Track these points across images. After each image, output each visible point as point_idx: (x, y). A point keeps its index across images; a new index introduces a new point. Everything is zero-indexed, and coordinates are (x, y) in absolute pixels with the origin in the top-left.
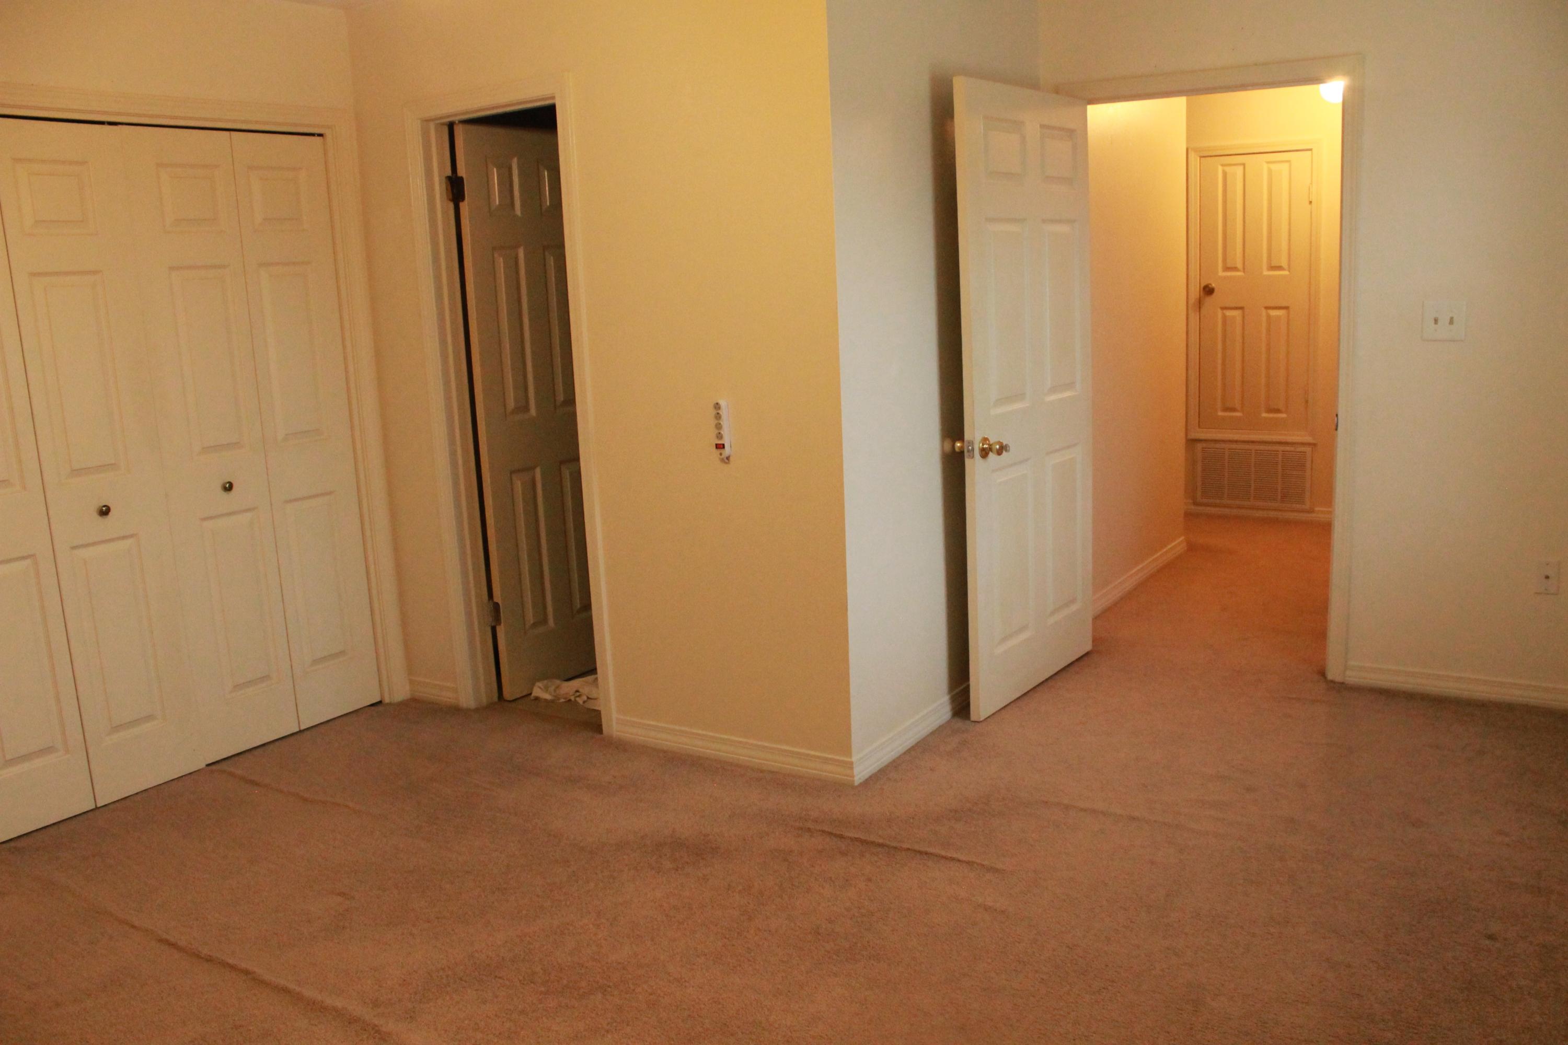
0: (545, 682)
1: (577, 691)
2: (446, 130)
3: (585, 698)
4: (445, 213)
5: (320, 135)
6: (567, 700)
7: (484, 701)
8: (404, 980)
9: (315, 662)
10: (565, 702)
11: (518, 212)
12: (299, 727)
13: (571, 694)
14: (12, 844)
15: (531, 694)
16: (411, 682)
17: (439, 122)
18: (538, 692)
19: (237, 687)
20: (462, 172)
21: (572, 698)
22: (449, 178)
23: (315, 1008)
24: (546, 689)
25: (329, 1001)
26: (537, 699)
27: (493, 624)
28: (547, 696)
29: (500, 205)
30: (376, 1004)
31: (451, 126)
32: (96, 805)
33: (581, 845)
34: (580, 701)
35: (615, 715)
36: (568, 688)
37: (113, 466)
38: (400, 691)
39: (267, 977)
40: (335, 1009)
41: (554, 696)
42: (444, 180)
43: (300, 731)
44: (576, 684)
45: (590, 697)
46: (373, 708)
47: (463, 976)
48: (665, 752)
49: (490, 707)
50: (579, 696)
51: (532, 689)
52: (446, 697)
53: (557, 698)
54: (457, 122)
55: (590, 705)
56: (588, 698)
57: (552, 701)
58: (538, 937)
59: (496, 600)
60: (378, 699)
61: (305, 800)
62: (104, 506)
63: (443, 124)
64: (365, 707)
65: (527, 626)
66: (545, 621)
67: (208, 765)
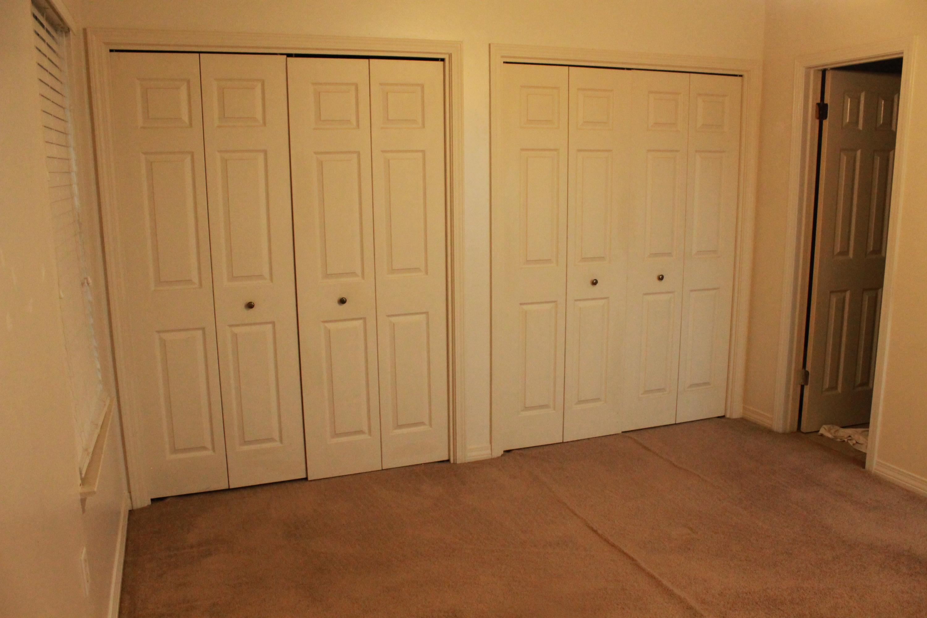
0: (829, 426)
1: (850, 436)
2: (821, 73)
3: (854, 442)
4: (812, 126)
5: (741, 76)
6: (842, 440)
7: (788, 430)
8: (722, 593)
9: (691, 386)
10: (840, 441)
11: (860, 127)
12: (676, 421)
13: (845, 437)
14: (521, 451)
15: (819, 431)
16: (744, 408)
17: (817, 69)
18: (822, 431)
19: (646, 392)
20: (827, 100)
21: (846, 440)
22: (818, 104)
23: (669, 593)
24: (829, 431)
25: (677, 591)
26: (822, 435)
27: (803, 384)
28: (830, 436)
29: (848, 123)
30: (703, 602)
31: (824, 72)
32: (563, 441)
33: (844, 539)
34: (851, 443)
35: (876, 459)
36: (844, 433)
37: (602, 258)
38: (736, 412)
39: (643, 565)
40: (679, 597)
41: (834, 436)
42: (815, 104)
43: (675, 424)
44: (849, 431)
45: (858, 441)
46: (719, 419)
47: (758, 602)
48: (908, 491)
49: (792, 433)
50: (850, 440)
51: (820, 428)
52: (765, 422)
53: (836, 437)
54: (829, 69)
55: (857, 447)
56: (857, 442)
57: (832, 439)
58: (810, 592)
59: (807, 369)
60: (723, 415)
61: (675, 466)
62: (595, 280)
63: (819, 70)
64: (715, 417)
65: (824, 390)
66: (835, 388)
67: (623, 432)
